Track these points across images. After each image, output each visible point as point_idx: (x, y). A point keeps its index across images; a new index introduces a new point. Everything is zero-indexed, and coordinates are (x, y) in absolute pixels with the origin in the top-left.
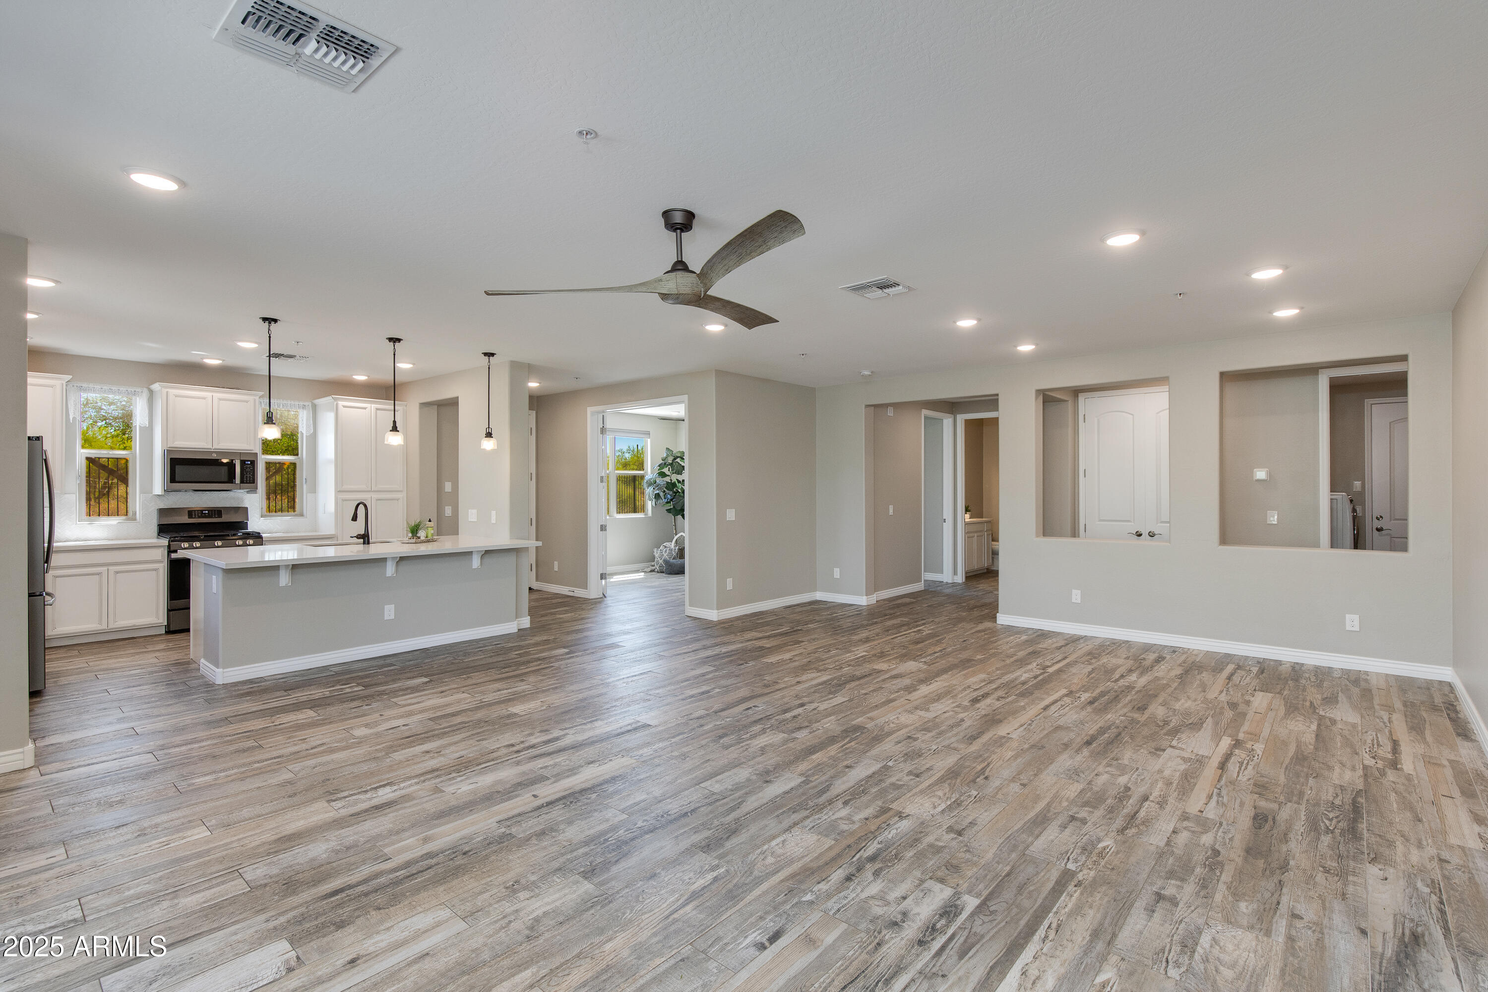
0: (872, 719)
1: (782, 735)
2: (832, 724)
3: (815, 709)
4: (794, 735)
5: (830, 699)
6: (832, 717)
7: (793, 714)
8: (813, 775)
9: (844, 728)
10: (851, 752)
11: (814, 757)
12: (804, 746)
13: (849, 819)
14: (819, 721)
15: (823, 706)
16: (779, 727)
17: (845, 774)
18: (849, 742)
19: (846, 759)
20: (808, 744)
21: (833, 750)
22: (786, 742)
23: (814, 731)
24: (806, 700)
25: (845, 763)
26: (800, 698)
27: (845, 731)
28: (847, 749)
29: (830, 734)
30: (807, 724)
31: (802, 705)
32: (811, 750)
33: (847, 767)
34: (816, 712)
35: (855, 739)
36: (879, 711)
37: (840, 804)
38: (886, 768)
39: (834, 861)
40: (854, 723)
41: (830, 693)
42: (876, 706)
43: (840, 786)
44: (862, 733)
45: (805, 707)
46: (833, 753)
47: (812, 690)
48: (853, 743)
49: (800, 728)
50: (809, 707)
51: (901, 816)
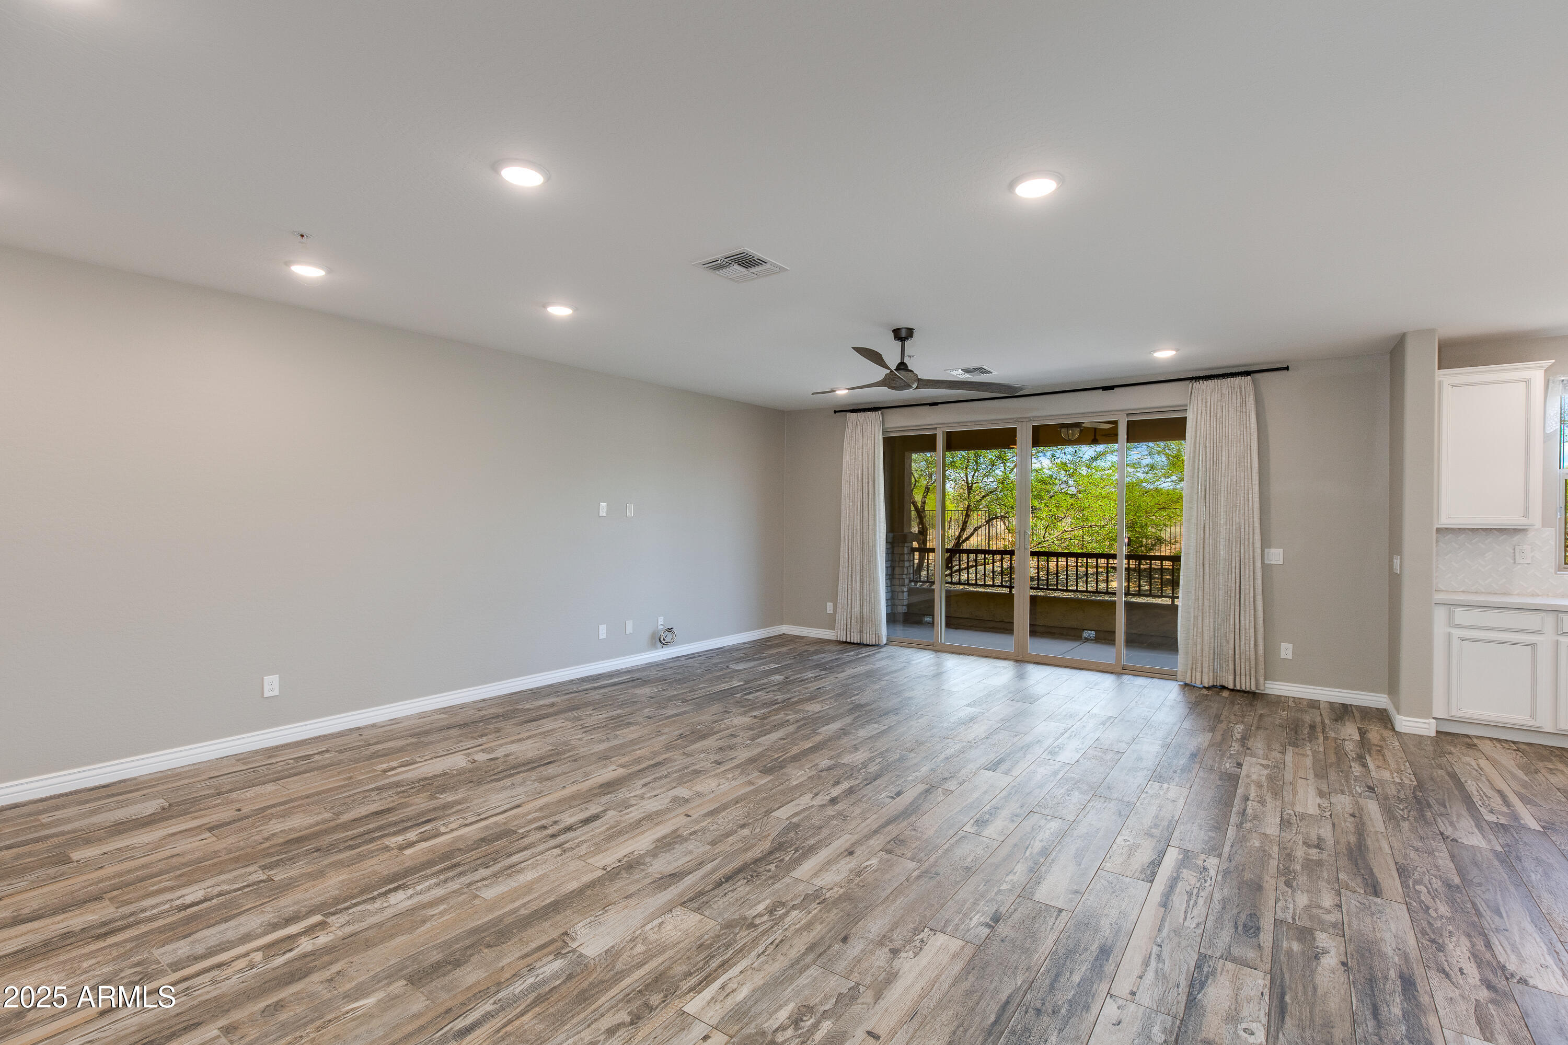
0: (750, 783)
1: (844, 761)
2: (795, 775)
3: (816, 795)
4: (832, 762)
5: (796, 814)
6: (794, 783)
7: (840, 786)
8: (810, 734)
9: (785, 770)
10: (779, 749)
11: (811, 745)
12: (821, 752)
13: (787, 715)
14: (809, 778)
15: (805, 800)
16: (851, 771)
17: (786, 735)
18: (779, 757)
19: (785, 744)
20: (818, 755)
21: (795, 750)
22: (839, 755)
23: (814, 766)
24: (830, 811)
25: (785, 741)
26: (840, 814)
27: (781, 768)
28: (782, 752)
29: (797, 764)
30: (823, 774)
31: (834, 801)
32: (814, 749)
33: (784, 739)
34: (815, 791)
35: (773, 760)
36: (734, 796)
37: (791, 721)
38: (753, 739)
39: (796, 703)
40: (771, 777)
41: (797, 826)
42: (737, 802)
43: (791, 728)
44: (765, 766)
45: (828, 798)
46: (795, 748)
47: (825, 832)
48: (776, 756)
49: (829, 769)
50: (822, 799)
51: (755, 717)
